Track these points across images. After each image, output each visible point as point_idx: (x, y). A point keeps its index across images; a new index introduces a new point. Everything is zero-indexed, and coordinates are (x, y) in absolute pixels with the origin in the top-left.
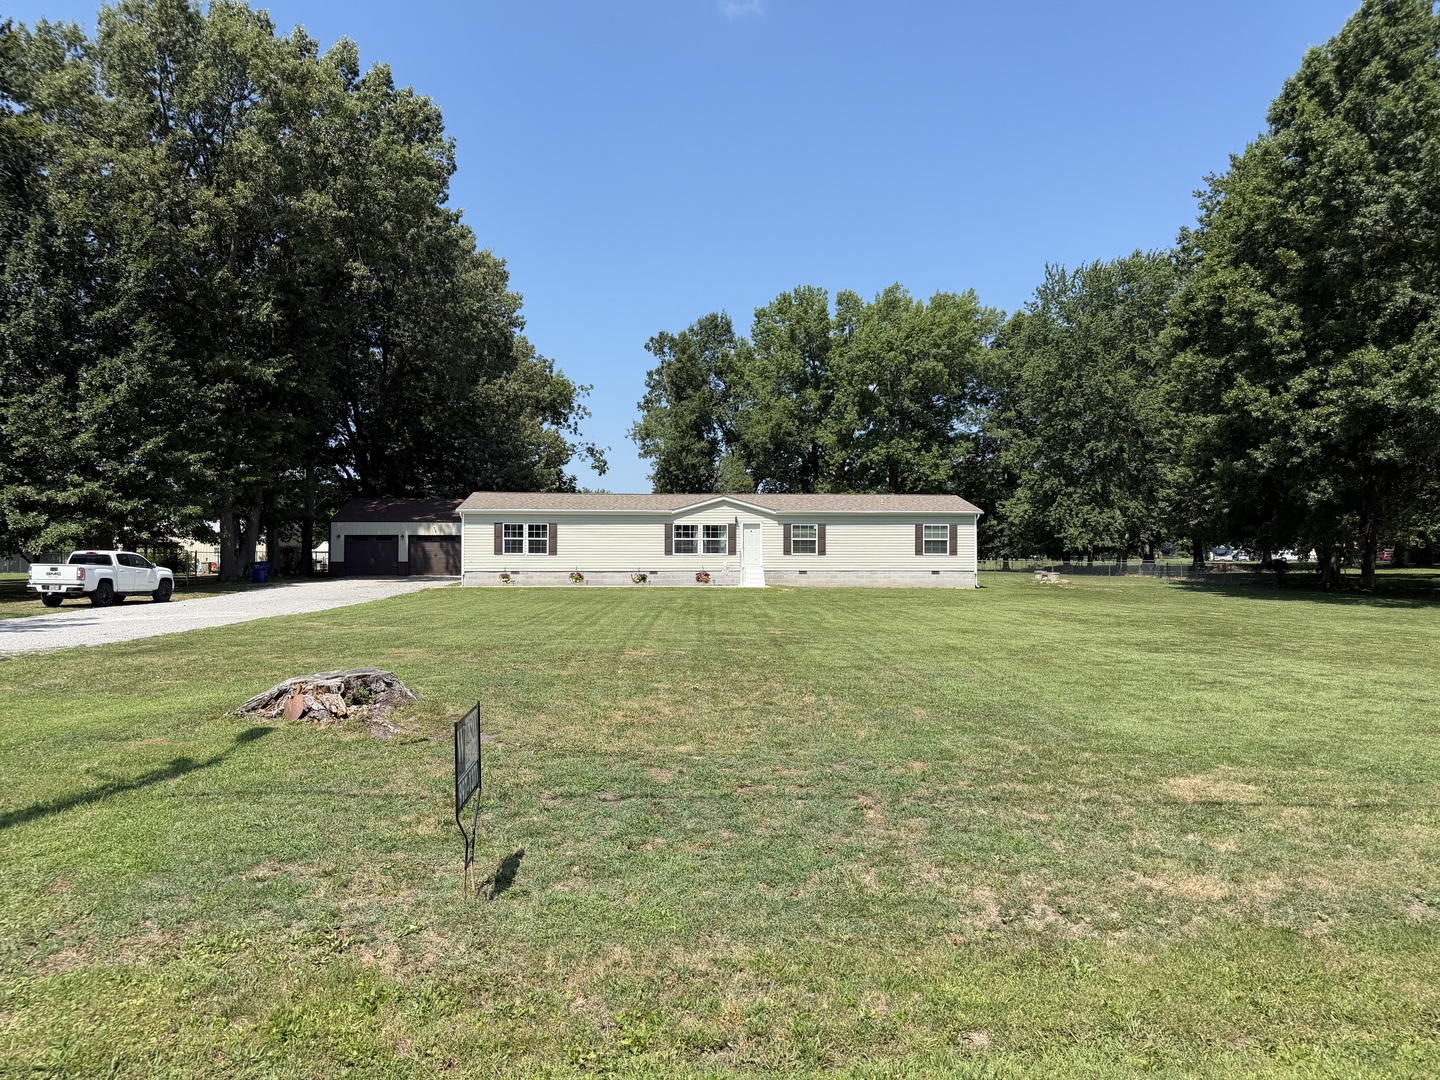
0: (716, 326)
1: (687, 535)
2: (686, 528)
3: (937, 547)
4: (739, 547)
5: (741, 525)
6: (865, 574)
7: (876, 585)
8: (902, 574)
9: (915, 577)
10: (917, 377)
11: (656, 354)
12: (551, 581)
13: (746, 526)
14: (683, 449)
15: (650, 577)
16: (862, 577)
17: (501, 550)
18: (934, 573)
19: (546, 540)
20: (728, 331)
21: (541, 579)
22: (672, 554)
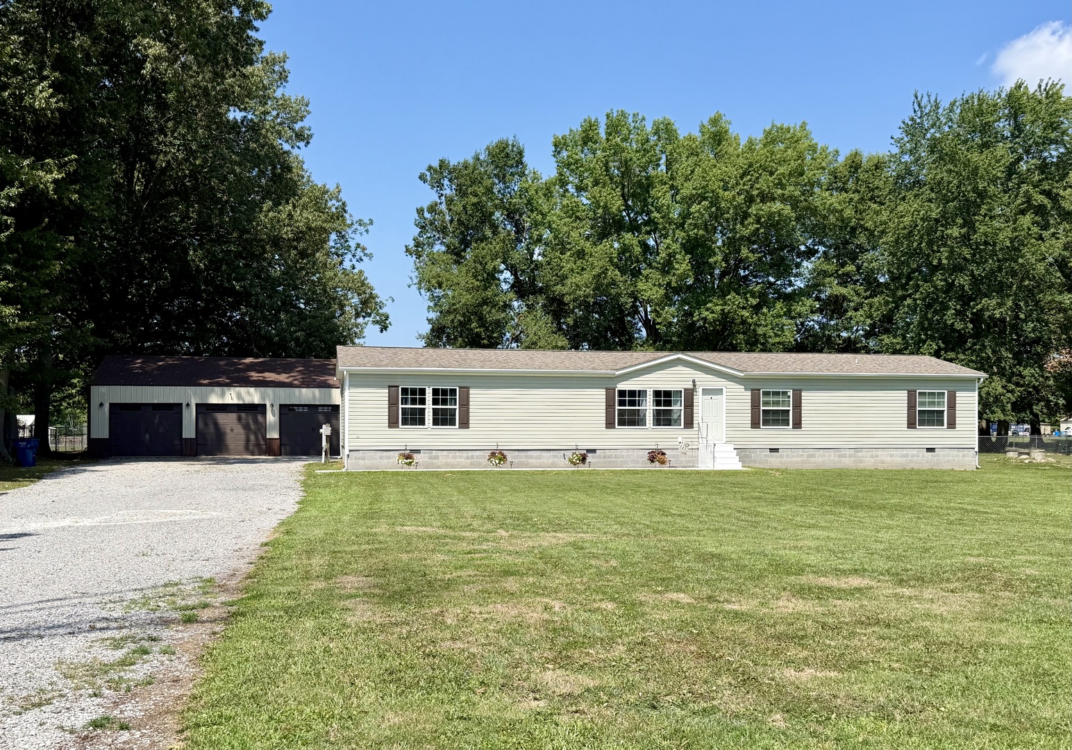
0: (507, 156)
1: (632, 403)
2: (632, 393)
3: (932, 418)
4: (697, 418)
5: (700, 390)
6: (848, 452)
7: (861, 466)
8: (891, 452)
9: (906, 456)
10: (758, 221)
12: (462, 463)
13: (706, 392)
15: (590, 457)
16: (844, 456)
17: (398, 422)
18: (929, 450)
19: (455, 409)
20: (520, 162)
21: (448, 460)
22: (614, 428)
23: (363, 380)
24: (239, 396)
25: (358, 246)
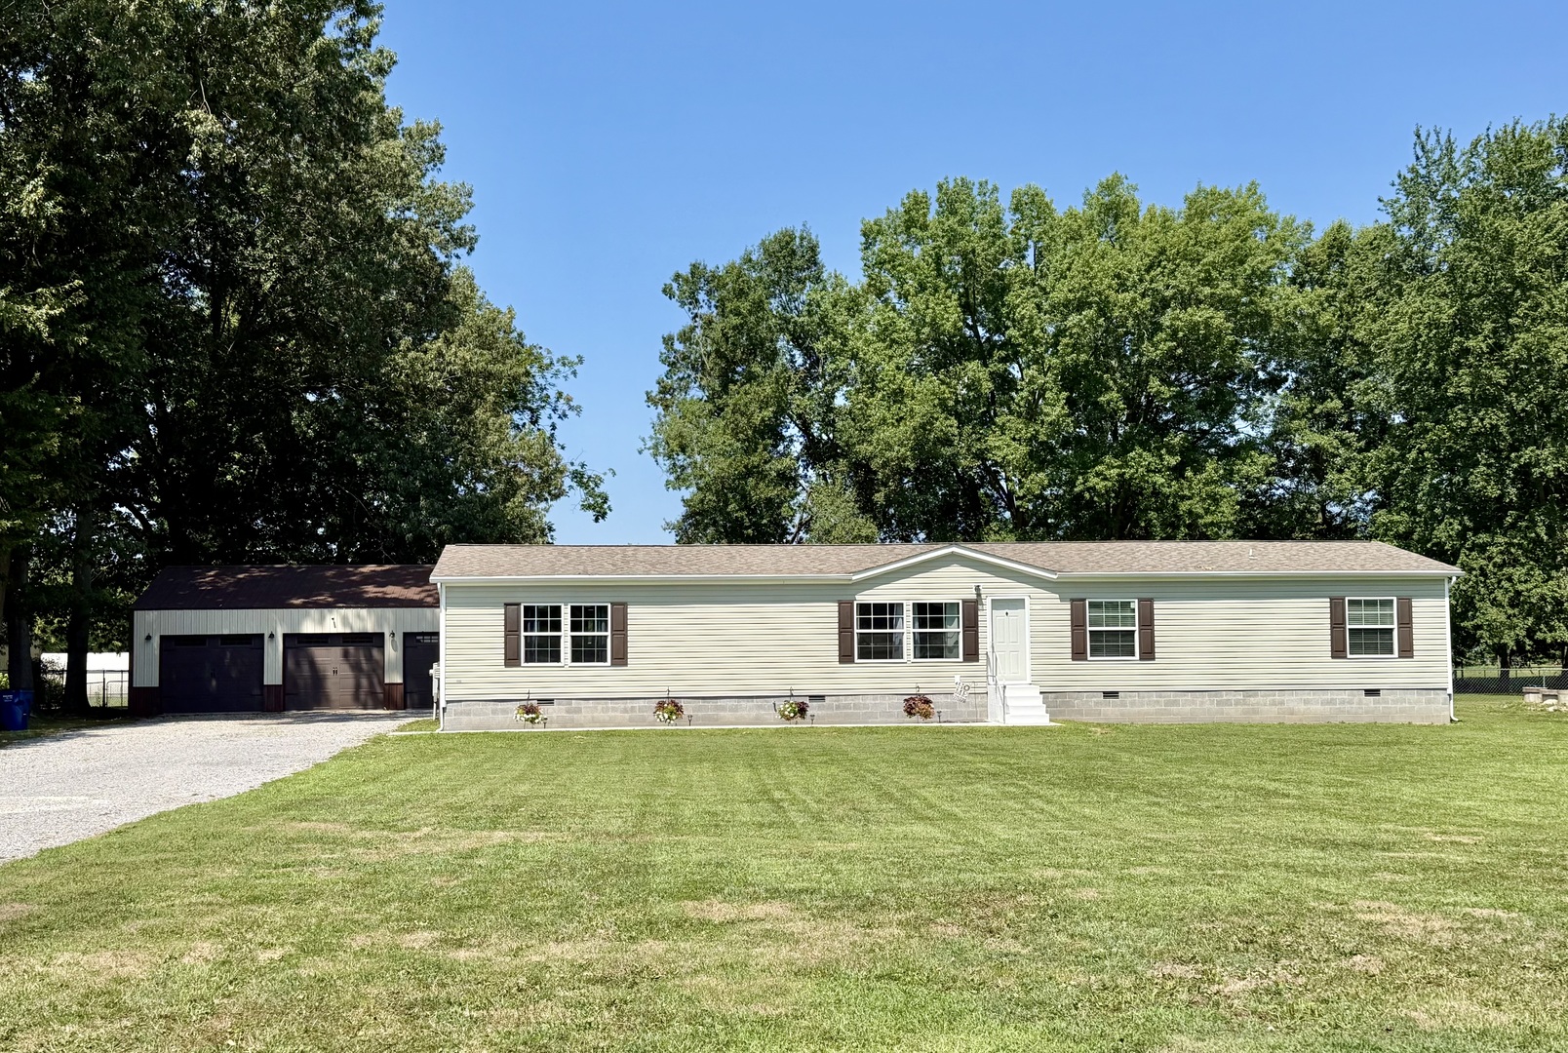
0: (793, 253)
1: (880, 624)
2: (880, 608)
3: (1372, 642)
4: (984, 646)
5: (987, 603)
6: (1232, 697)
7: (1256, 719)
8: (1306, 696)
9: (1331, 702)
10: (1173, 336)
11: (683, 304)
12: (615, 718)
13: (998, 604)
14: (749, 472)
15: (813, 708)
16: (1228, 703)
17: (518, 658)
18: (1370, 692)
19: (606, 637)
20: (813, 261)
21: (595, 714)
22: (853, 662)
23: (472, 595)
24: (345, 621)
25: (560, 395)
